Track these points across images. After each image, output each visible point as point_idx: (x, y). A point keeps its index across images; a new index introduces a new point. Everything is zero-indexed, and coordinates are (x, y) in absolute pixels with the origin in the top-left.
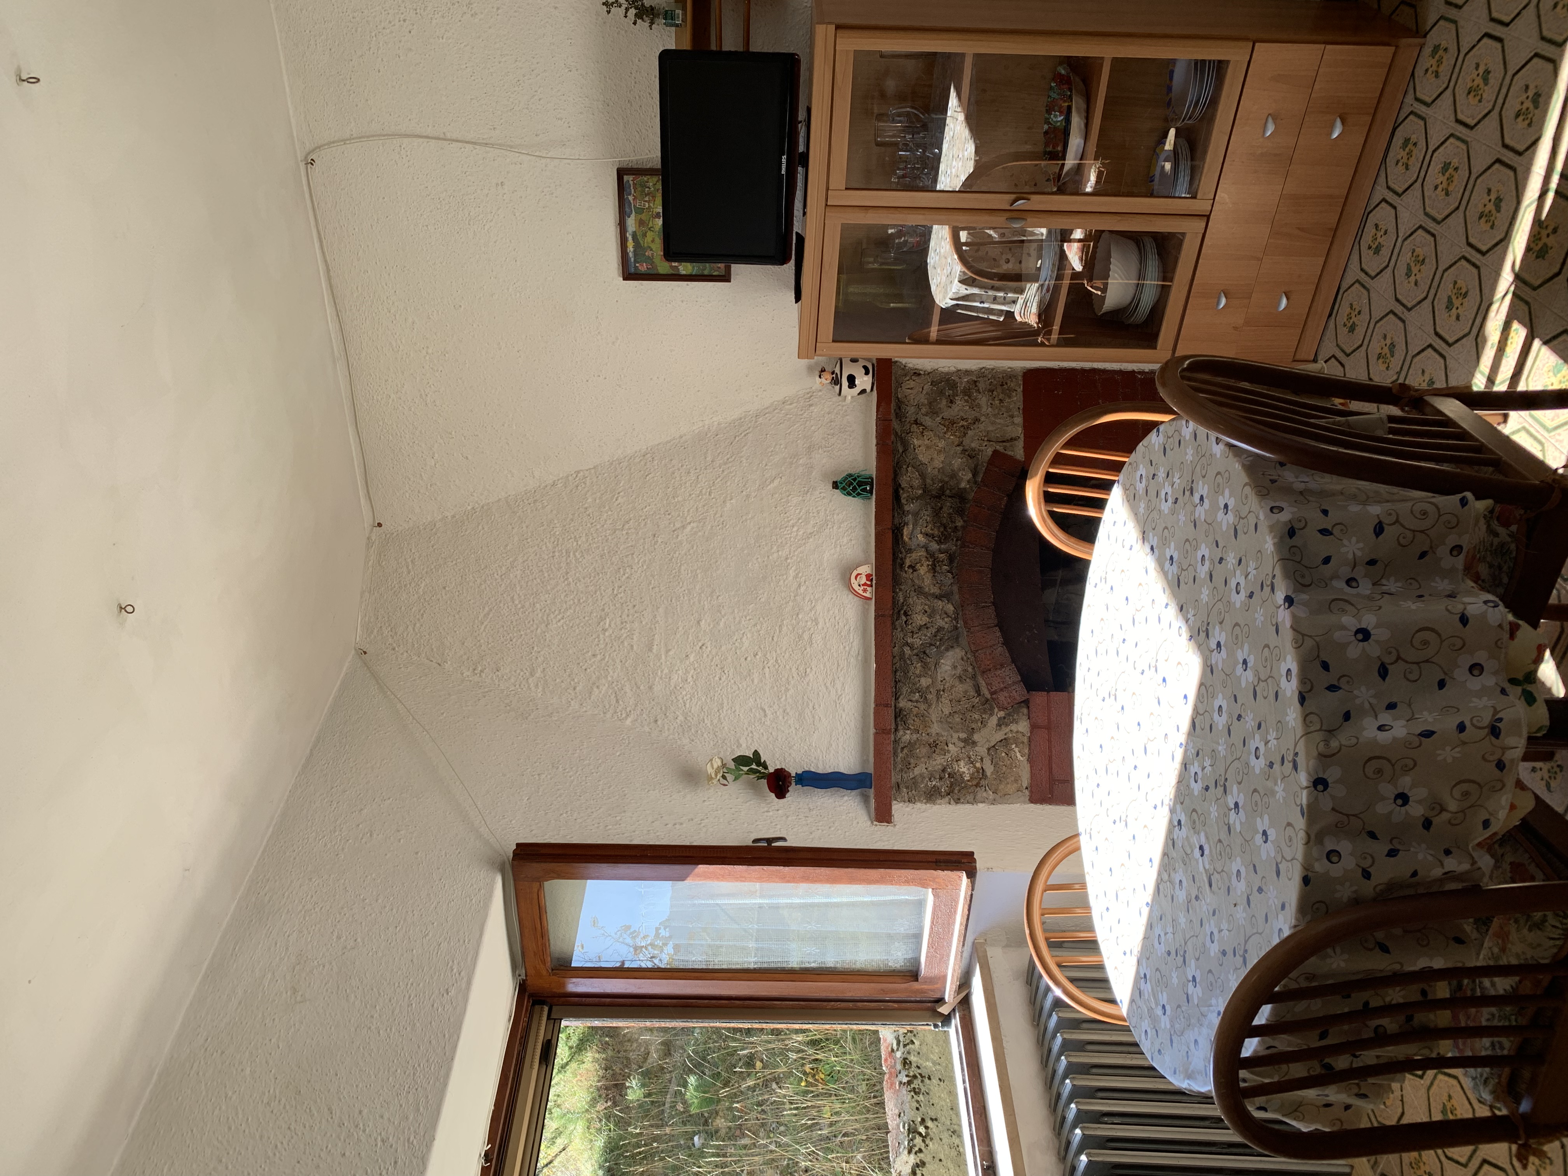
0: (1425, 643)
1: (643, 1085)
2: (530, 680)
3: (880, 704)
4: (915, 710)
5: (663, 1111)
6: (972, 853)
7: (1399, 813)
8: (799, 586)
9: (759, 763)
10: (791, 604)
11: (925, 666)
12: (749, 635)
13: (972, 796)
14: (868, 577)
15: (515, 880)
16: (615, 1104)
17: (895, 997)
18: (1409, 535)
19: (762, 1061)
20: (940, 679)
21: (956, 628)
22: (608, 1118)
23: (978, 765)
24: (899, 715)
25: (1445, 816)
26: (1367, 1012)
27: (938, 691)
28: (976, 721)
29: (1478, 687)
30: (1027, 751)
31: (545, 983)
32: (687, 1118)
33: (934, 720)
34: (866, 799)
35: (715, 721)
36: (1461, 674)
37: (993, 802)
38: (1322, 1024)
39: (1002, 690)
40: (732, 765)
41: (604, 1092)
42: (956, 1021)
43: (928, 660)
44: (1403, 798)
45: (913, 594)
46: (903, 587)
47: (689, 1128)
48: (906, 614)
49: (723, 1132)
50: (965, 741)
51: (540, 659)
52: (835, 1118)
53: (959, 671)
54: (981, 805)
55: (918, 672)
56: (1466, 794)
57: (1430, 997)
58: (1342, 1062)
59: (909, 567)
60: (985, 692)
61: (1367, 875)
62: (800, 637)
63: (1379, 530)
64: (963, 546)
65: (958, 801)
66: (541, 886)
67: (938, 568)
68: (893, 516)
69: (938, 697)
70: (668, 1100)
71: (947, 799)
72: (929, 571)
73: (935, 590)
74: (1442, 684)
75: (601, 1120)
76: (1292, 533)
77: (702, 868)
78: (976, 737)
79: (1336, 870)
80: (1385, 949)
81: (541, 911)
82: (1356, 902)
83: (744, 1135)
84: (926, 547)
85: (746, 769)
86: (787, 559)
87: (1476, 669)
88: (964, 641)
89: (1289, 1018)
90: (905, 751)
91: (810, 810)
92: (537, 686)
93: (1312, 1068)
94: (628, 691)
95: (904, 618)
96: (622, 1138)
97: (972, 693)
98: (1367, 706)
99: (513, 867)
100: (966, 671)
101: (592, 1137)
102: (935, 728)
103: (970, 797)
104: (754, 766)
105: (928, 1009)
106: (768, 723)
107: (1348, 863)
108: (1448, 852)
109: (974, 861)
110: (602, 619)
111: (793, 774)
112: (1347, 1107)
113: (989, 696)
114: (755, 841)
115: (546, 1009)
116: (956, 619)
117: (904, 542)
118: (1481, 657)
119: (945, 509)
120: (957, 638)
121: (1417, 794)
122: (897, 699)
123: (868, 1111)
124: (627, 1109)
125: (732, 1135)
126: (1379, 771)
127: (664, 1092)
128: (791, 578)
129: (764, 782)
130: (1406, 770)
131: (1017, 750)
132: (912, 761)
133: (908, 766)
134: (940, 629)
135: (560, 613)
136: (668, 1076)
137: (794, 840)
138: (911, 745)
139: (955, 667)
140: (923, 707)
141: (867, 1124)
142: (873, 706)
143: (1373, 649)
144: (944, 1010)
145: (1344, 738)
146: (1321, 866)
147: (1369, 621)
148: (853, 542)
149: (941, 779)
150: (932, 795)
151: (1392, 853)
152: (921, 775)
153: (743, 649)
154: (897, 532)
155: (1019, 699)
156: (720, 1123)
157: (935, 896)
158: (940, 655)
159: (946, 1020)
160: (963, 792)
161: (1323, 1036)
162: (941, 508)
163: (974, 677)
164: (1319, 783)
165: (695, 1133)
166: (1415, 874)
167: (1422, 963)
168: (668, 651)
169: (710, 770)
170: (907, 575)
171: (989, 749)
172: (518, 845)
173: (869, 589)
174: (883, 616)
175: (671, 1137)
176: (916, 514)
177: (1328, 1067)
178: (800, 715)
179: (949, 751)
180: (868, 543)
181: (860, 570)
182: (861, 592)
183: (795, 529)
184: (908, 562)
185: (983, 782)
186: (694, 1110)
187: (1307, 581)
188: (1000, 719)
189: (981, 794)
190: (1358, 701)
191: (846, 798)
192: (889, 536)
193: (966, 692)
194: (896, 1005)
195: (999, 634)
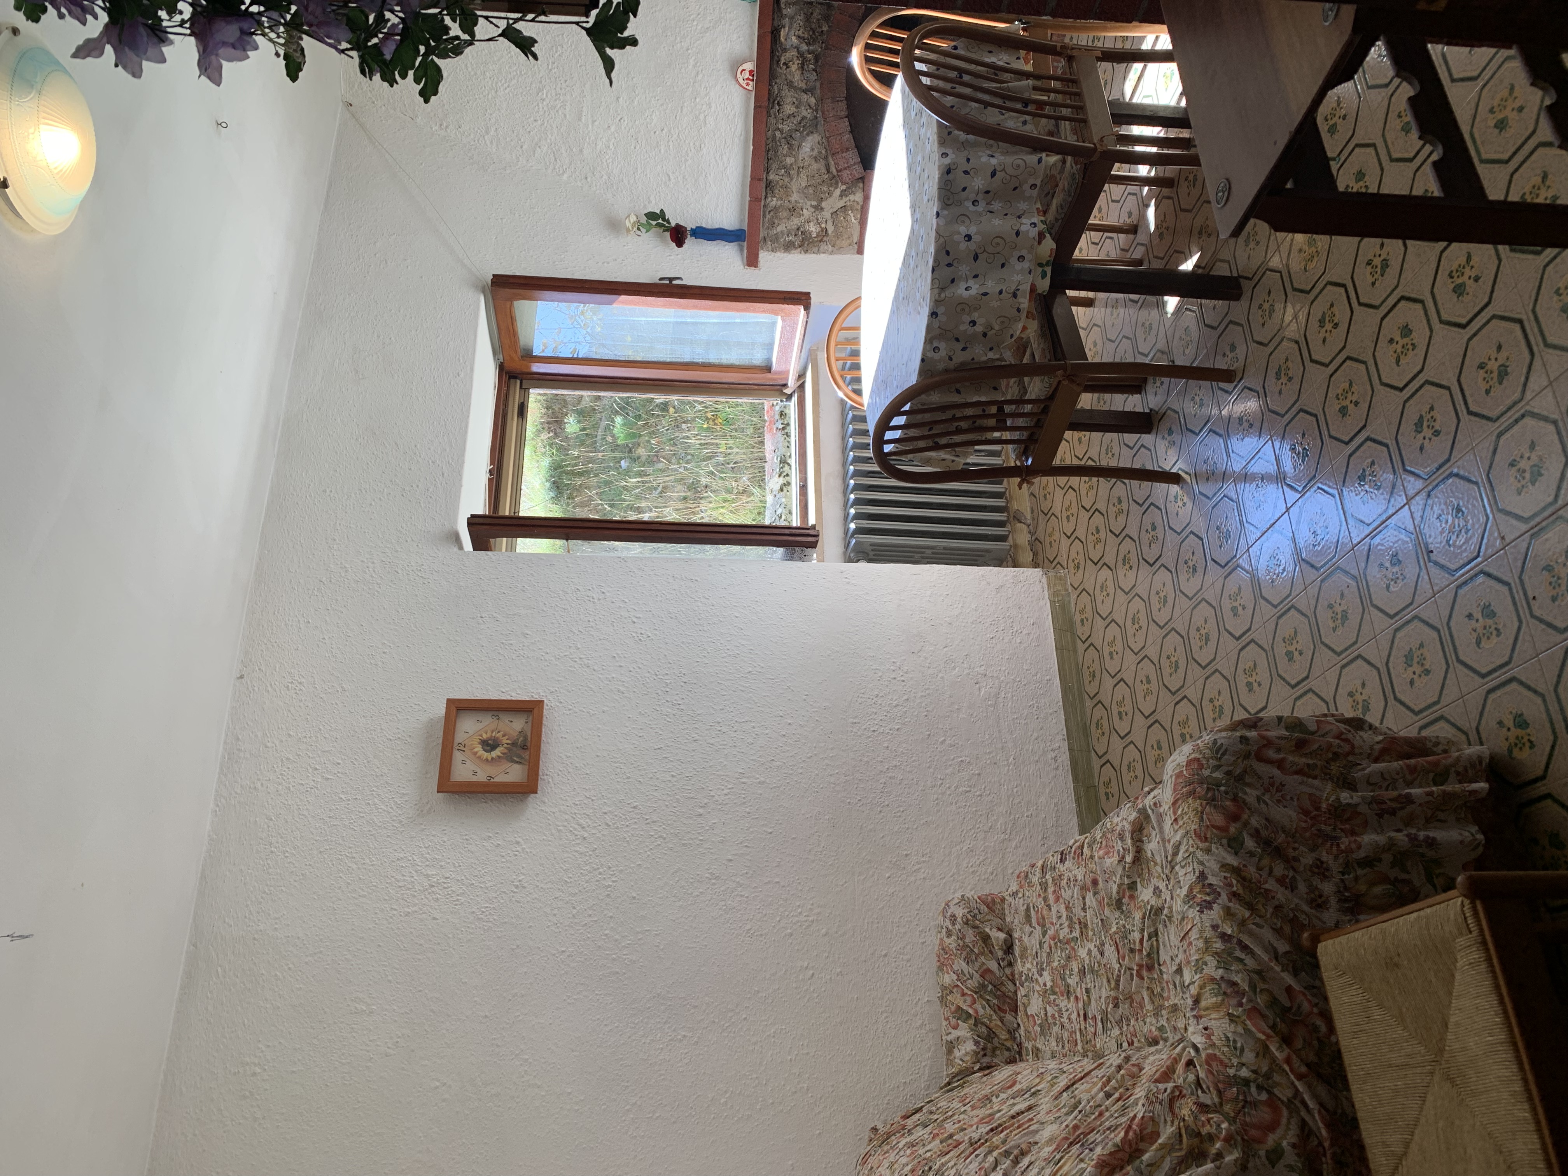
0: (998, 244)
1: (579, 422)
2: (486, 137)
3: (755, 178)
4: (781, 183)
5: (595, 442)
6: (809, 293)
7: (971, 330)
8: (697, 74)
9: (664, 219)
10: (690, 89)
11: (791, 147)
12: (657, 113)
13: (817, 249)
14: (751, 72)
15: (493, 300)
16: (556, 435)
17: (756, 382)
18: (1009, 178)
19: (674, 407)
20: (801, 158)
21: (816, 118)
22: (551, 445)
23: (823, 226)
24: (769, 185)
25: (993, 332)
26: (954, 419)
27: (799, 168)
28: (824, 192)
29: (1020, 268)
30: (859, 216)
31: (517, 365)
32: (615, 447)
33: (794, 190)
34: (741, 250)
35: (632, 182)
36: (1013, 260)
37: (832, 253)
38: (931, 424)
39: (845, 169)
40: (644, 220)
41: (546, 426)
42: (795, 399)
43: (794, 142)
44: (973, 323)
45: (786, 87)
46: (778, 81)
47: (617, 454)
48: (779, 104)
49: (643, 459)
50: (815, 207)
51: (493, 120)
52: (729, 451)
53: (815, 153)
54: (822, 255)
55: (785, 152)
56: (1003, 322)
57: (987, 412)
58: (943, 441)
59: (784, 64)
60: (833, 170)
61: (950, 359)
62: (697, 117)
63: (993, 174)
64: (827, 48)
65: (806, 251)
66: (511, 305)
67: (806, 67)
68: (773, 19)
69: (798, 173)
70: (600, 433)
71: (799, 250)
72: (798, 69)
73: (802, 85)
74: (1003, 266)
75: (545, 447)
76: (949, 172)
77: (623, 298)
78: (823, 204)
79: (937, 356)
80: (958, 392)
81: (512, 319)
82: (946, 371)
83: (660, 462)
84: (797, 48)
85: (654, 223)
86: (688, 49)
87: (1021, 258)
88: (820, 128)
89: (913, 422)
90: (772, 213)
91: (701, 255)
92: (491, 143)
93: (930, 443)
94: (564, 152)
95: (777, 107)
96: (562, 461)
97: (824, 170)
98: (964, 276)
99: (492, 292)
100: (821, 153)
101: (538, 458)
102: (795, 197)
103: (816, 249)
104: (660, 221)
105: (777, 390)
106: (671, 186)
107: (943, 353)
108: (991, 349)
109: (810, 299)
110: (540, 90)
111: (689, 229)
112: (953, 461)
113: (835, 173)
114: (661, 279)
115: (518, 382)
116: (816, 110)
117: (781, 43)
118: (1024, 253)
119: (815, 15)
120: (816, 125)
121: (981, 321)
122: (768, 173)
123: (753, 447)
124: (567, 439)
125: (650, 462)
126: (963, 310)
127: (596, 427)
128: (690, 67)
129: (668, 234)
130: (976, 309)
131: (852, 215)
132: (776, 221)
133: (772, 225)
134: (803, 118)
135: (506, 82)
136: (599, 415)
137: (689, 280)
138: (776, 209)
139: (813, 150)
140: (787, 179)
141: (752, 456)
142: (749, 179)
143: (972, 245)
144: (788, 391)
145: (948, 293)
146: (930, 354)
147: (972, 230)
148: (741, 39)
149: (796, 235)
150: (788, 247)
151: (964, 349)
152: (782, 232)
153: (653, 124)
154: (775, 33)
155: (857, 176)
156: (641, 451)
157: (783, 320)
158: (803, 138)
159: (789, 397)
160: (811, 245)
161: (930, 429)
162: (812, 14)
163: (826, 158)
164: (933, 314)
165: (621, 459)
166: (973, 359)
167: (975, 399)
168: (594, 122)
169: (628, 224)
170: (782, 70)
171: (832, 214)
172: (494, 275)
173: (751, 83)
174: (760, 107)
175: (603, 461)
176: (792, 18)
177: (936, 443)
178: (696, 181)
179: (803, 215)
180: (753, 41)
181: (745, 66)
182: (745, 85)
183: (695, 23)
184: (783, 61)
185: (825, 239)
186: (619, 442)
187: (949, 202)
188: (842, 191)
189: (823, 246)
190: (960, 273)
191: (727, 247)
192: (769, 38)
193: (819, 170)
194: (756, 387)
195: (847, 124)
